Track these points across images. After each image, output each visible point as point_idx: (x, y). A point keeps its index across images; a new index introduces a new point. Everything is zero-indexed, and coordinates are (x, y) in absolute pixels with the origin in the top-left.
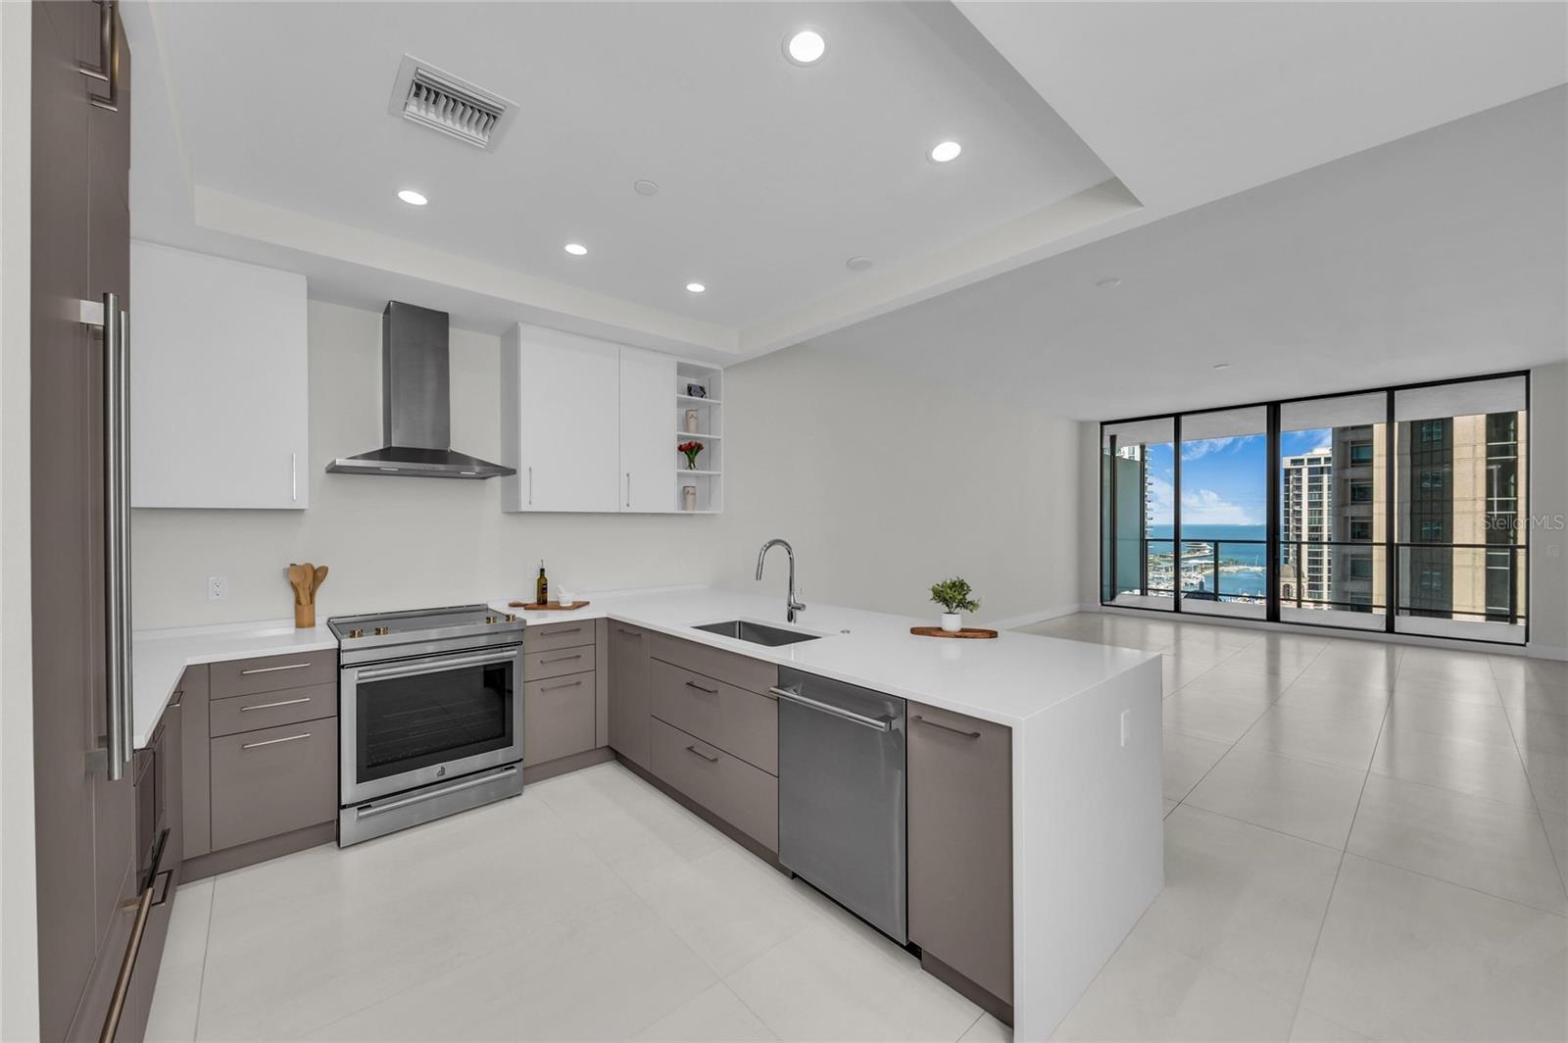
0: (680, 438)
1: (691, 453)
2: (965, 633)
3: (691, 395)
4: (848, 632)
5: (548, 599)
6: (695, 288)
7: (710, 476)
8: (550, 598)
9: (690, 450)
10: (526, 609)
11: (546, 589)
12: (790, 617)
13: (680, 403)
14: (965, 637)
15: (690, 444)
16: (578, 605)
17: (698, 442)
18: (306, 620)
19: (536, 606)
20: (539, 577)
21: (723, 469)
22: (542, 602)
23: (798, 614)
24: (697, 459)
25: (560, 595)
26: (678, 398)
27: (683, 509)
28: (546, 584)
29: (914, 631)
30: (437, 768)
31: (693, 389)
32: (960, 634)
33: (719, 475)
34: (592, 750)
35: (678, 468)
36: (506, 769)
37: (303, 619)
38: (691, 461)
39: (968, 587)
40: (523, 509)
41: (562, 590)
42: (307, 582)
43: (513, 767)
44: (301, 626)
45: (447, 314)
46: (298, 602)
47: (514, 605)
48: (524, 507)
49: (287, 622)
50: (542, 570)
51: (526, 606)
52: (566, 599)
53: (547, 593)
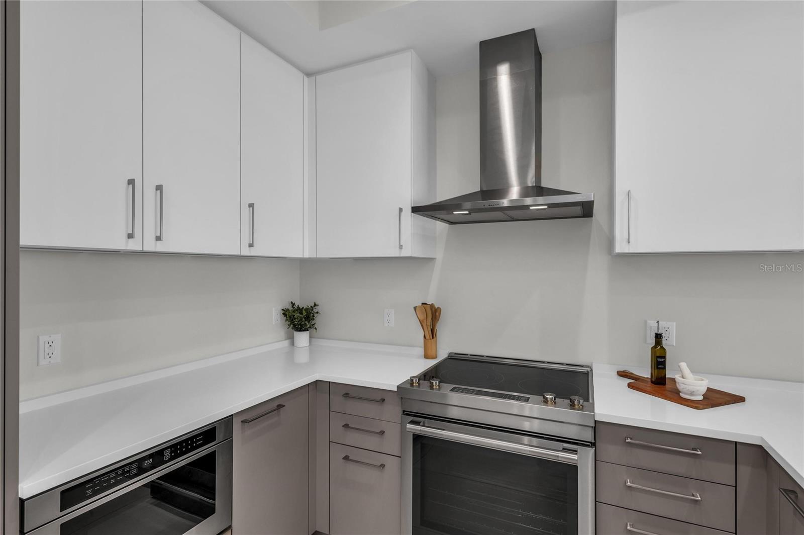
8: (669, 380)
10: (632, 386)
11: (663, 363)
20: (653, 343)
22: (660, 382)
25: (679, 379)
28: (663, 355)
37: (428, 352)
40: (619, 250)
41: (686, 371)
44: (427, 356)
45: (533, 30)
46: (425, 337)
47: (623, 374)
48: (620, 247)
49: (421, 351)
50: (658, 337)
51: (636, 383)
52: (691, 388)
53: (665, 368)
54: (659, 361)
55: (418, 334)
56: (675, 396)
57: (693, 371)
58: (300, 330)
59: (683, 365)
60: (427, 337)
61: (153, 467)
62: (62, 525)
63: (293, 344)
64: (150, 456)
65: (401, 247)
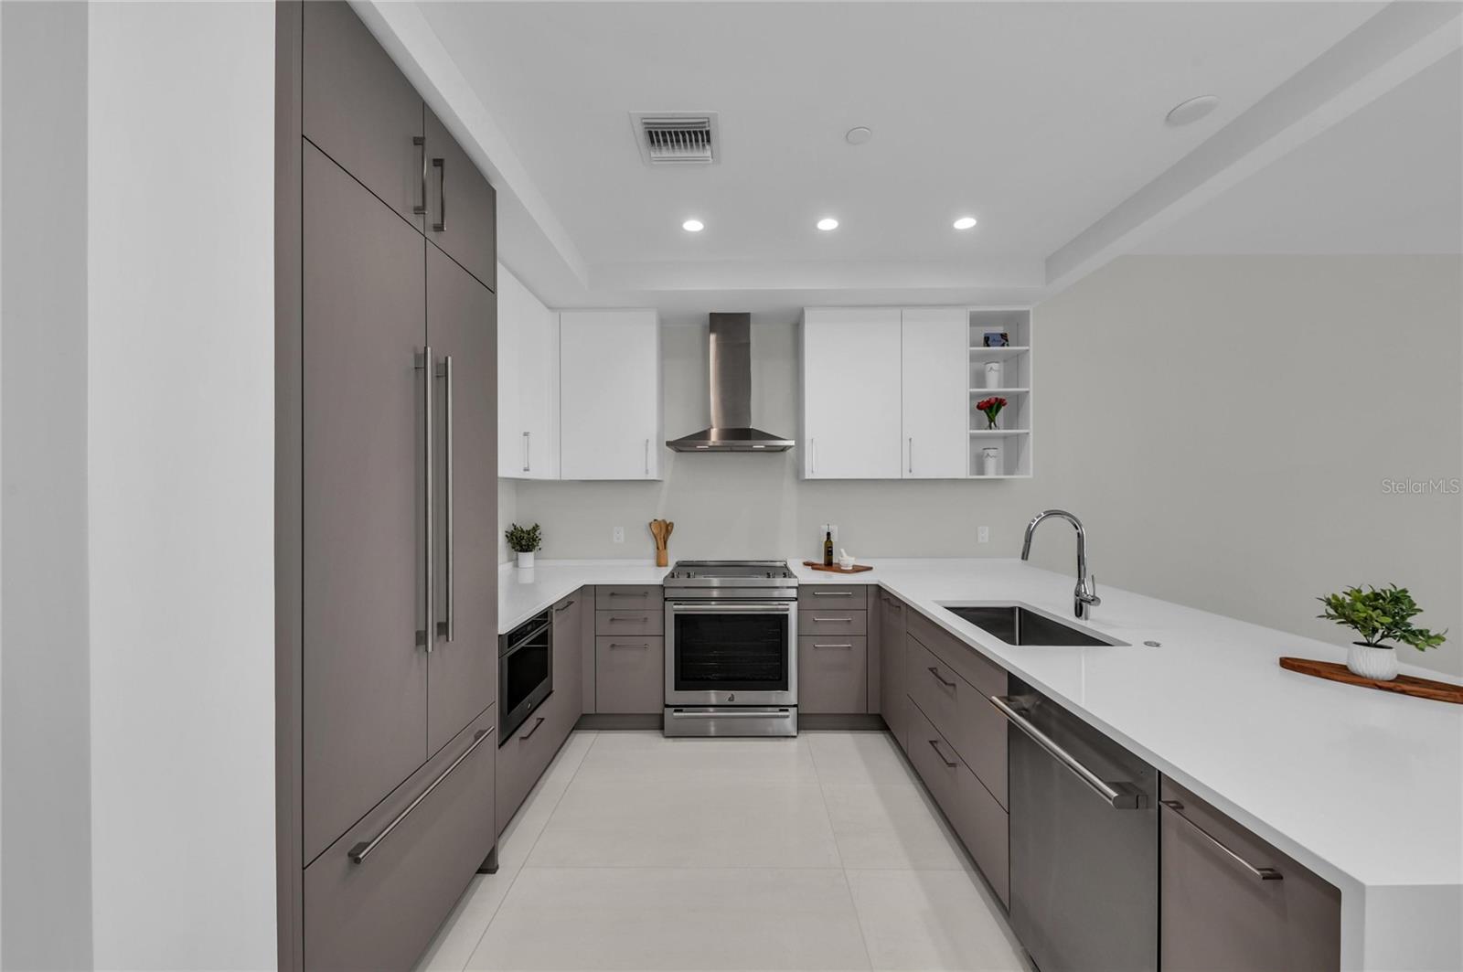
0: (972, 396)
1: (991, 412)
2: (1402, 685)
3: (988, 346)
4: (1158, 645)
5: (834, 561)
6: (965, 223)
7: (1018, 435)
8: (835, 561)
9: (990, 408)
10: (813, 569)
11: (831, 551)
12: (1079, 611)
13: (974, 358)
14: (1403, 692)
15: (988, 402)
16: (857, 569)
17: (999, 397)
18: (663, 562)
19: (823, 567)
20: (825, 539)
21: (1031, 427)
22: (829, 564)
23: (1091, 610)
24: (1000, 417)
25: (841, 558)
26: (970, 351)
27: (979, 474)
28: (831, 547)
29: (1287, 663)
30: (728, 694)
31: (991, 339)
32: (1392, 685)
33: (1028, 434)
34: (862, 715)
35: (970, 429)
36: (781, 710)
37: (660, 563)
38: (992, 420)
39: (1412, 604)
40: (807, 477)
41: (844, 554)
42: (663, 532)
43: (787, 710)
44: (659, 565)
45: (749, 314)
46: (658, 548)
47: (806, 564)
48: (808, 476)
49: (652, 561)
50: (829, 534)
51: (814, 566)
52: (846, 563)
53: (832, 555)
54: (829, 552)
55: (650, 547)
56: (839, 570)
57: (848, 554)
58: (527, 551)
59: (842, 550)
60: (660, 548)
61: (532, 630)
62: (509, 658)
63: (516, 565)
64: (530, 623)
65: (647, 472)
